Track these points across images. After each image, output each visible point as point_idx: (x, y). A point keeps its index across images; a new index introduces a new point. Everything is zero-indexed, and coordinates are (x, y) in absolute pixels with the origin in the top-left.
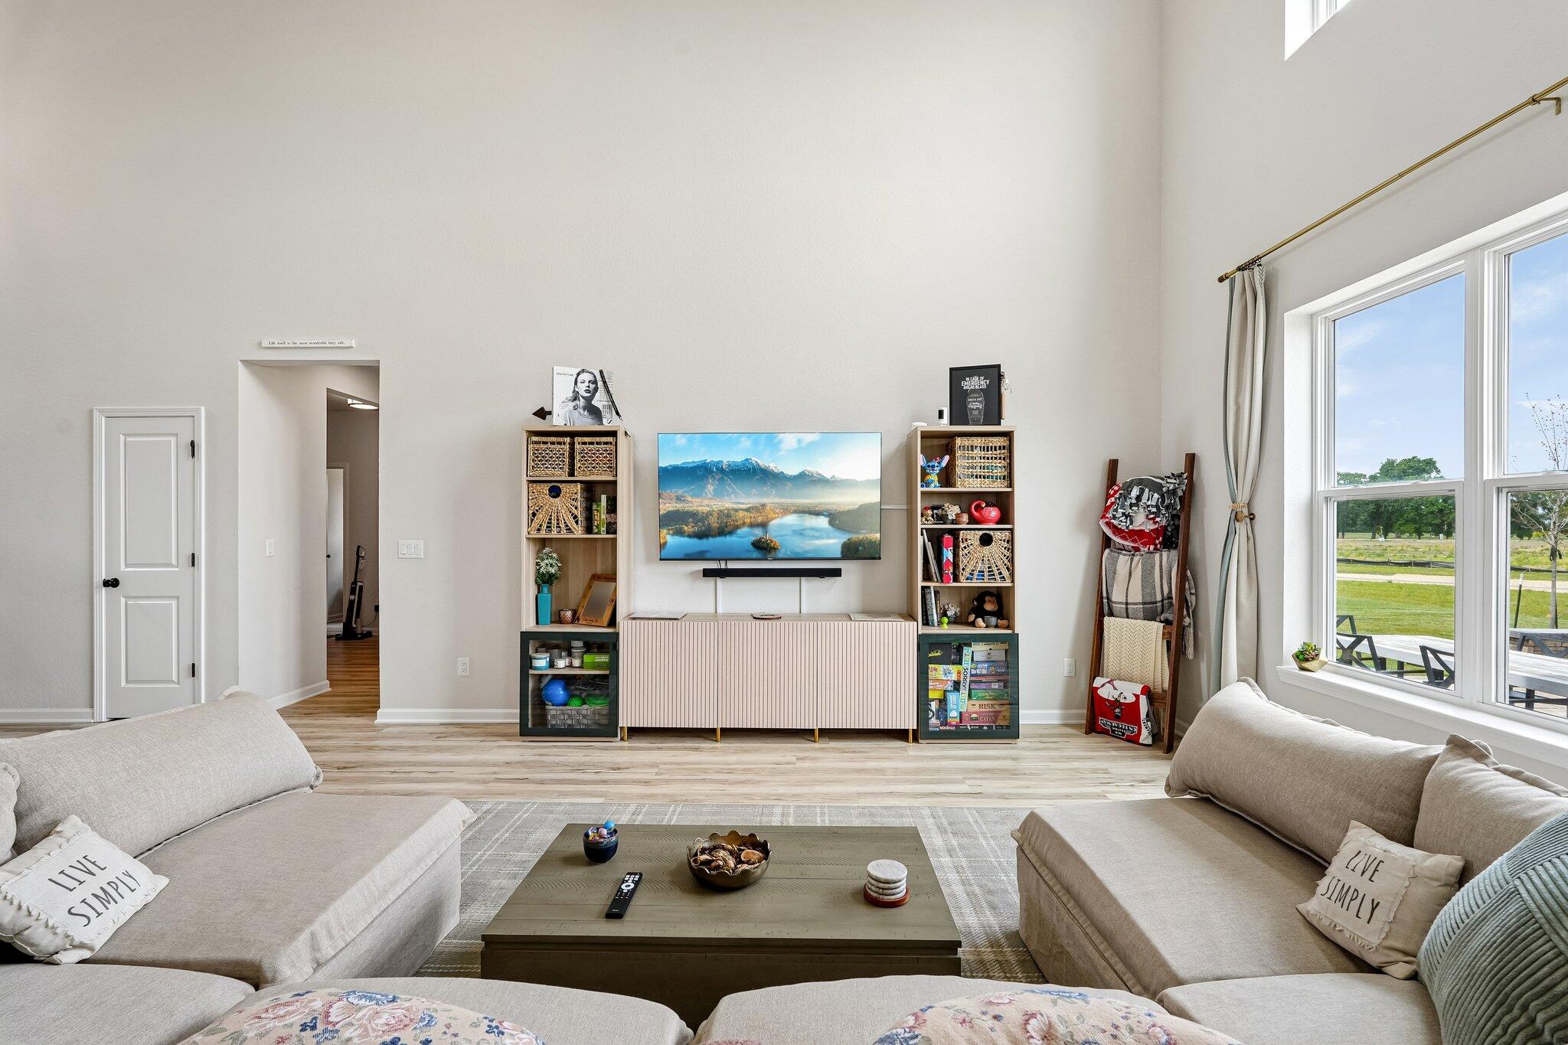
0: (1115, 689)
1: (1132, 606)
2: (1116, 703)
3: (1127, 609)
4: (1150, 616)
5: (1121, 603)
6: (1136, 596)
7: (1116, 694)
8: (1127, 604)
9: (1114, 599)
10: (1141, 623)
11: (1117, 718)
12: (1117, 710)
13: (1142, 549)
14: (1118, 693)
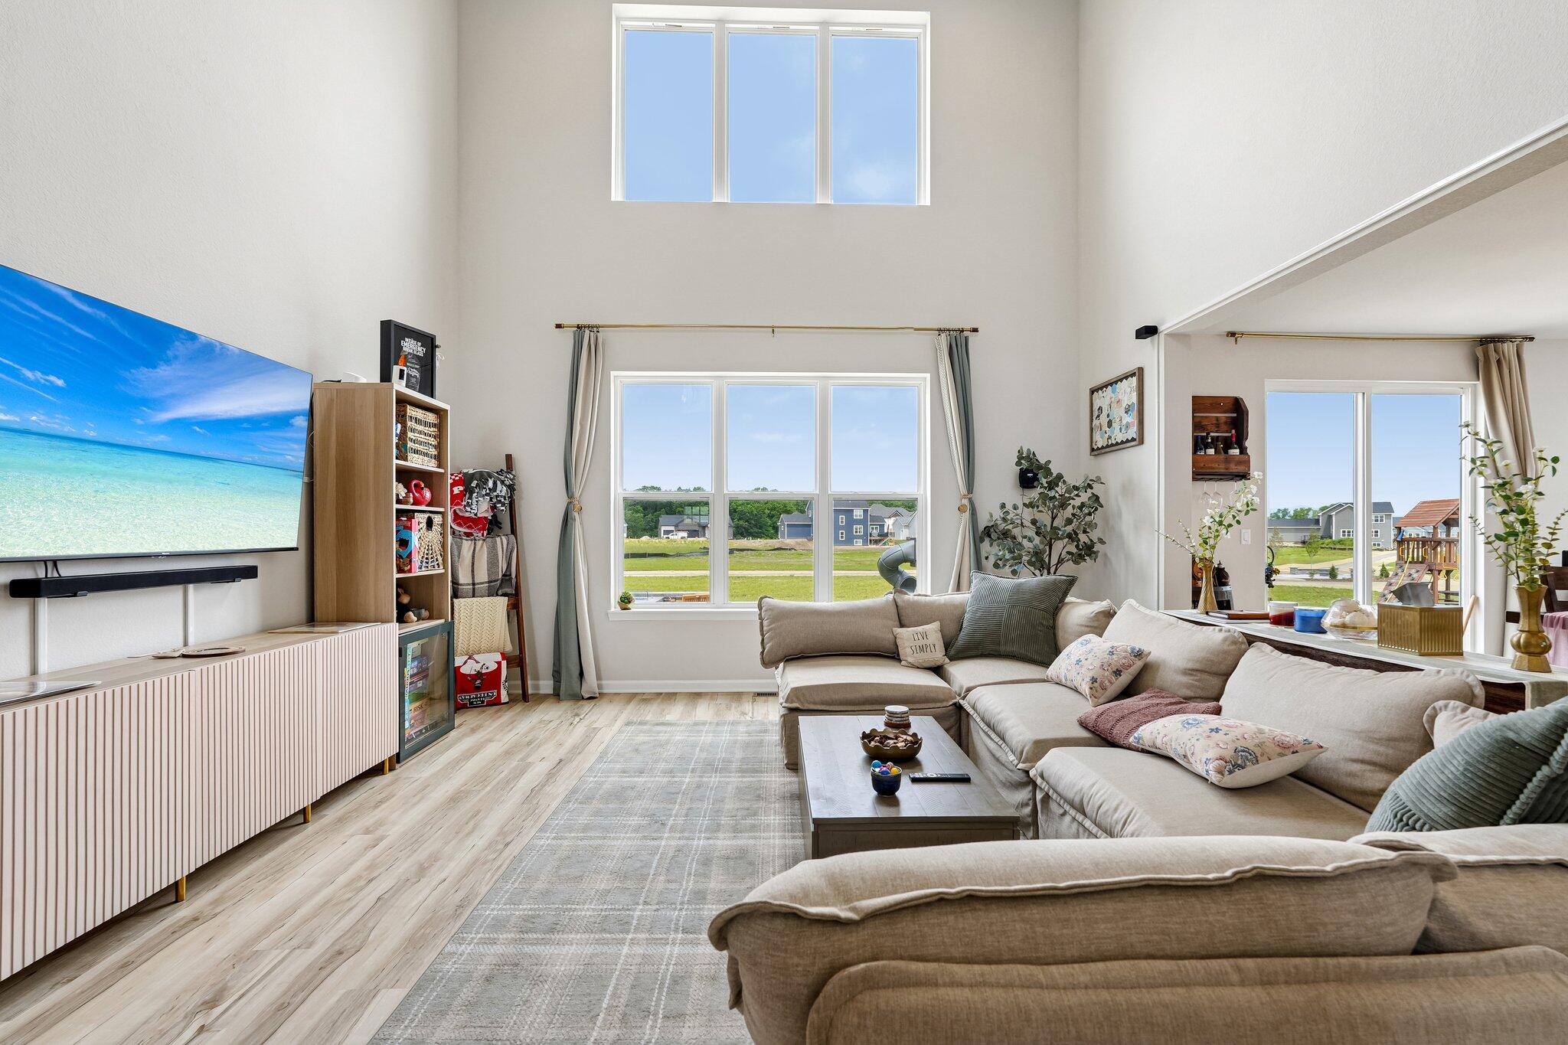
0: (477, 662)
1: (479, 586)
2: (479, 675)
3: (474, 589)
4: (492, 592)
5: (469, 584)
6: (482, 576)
7: (478, 667)
8: (474, 584)
9: (461, 581)
10: (487, 600)
11: (478, 689)
12: (478, 682)
13: (475, 535)
14: (480, 665)
